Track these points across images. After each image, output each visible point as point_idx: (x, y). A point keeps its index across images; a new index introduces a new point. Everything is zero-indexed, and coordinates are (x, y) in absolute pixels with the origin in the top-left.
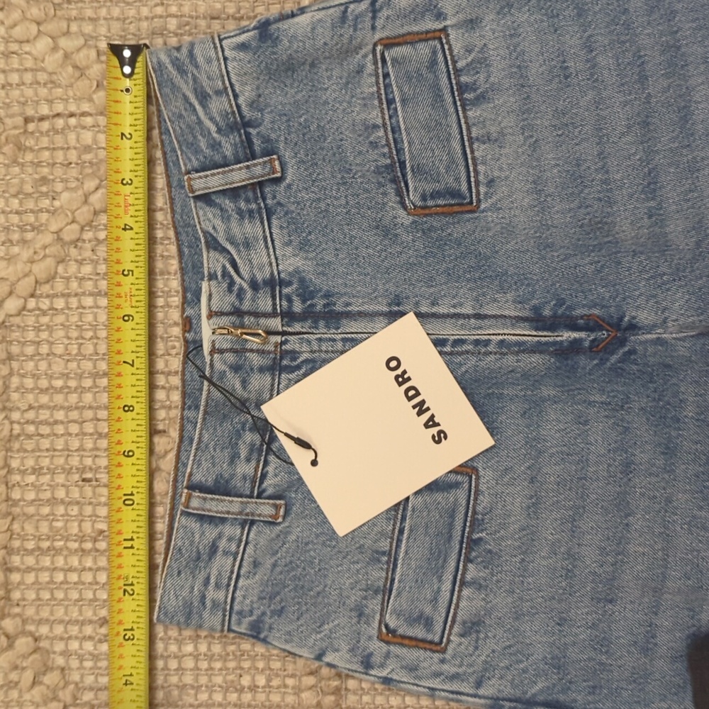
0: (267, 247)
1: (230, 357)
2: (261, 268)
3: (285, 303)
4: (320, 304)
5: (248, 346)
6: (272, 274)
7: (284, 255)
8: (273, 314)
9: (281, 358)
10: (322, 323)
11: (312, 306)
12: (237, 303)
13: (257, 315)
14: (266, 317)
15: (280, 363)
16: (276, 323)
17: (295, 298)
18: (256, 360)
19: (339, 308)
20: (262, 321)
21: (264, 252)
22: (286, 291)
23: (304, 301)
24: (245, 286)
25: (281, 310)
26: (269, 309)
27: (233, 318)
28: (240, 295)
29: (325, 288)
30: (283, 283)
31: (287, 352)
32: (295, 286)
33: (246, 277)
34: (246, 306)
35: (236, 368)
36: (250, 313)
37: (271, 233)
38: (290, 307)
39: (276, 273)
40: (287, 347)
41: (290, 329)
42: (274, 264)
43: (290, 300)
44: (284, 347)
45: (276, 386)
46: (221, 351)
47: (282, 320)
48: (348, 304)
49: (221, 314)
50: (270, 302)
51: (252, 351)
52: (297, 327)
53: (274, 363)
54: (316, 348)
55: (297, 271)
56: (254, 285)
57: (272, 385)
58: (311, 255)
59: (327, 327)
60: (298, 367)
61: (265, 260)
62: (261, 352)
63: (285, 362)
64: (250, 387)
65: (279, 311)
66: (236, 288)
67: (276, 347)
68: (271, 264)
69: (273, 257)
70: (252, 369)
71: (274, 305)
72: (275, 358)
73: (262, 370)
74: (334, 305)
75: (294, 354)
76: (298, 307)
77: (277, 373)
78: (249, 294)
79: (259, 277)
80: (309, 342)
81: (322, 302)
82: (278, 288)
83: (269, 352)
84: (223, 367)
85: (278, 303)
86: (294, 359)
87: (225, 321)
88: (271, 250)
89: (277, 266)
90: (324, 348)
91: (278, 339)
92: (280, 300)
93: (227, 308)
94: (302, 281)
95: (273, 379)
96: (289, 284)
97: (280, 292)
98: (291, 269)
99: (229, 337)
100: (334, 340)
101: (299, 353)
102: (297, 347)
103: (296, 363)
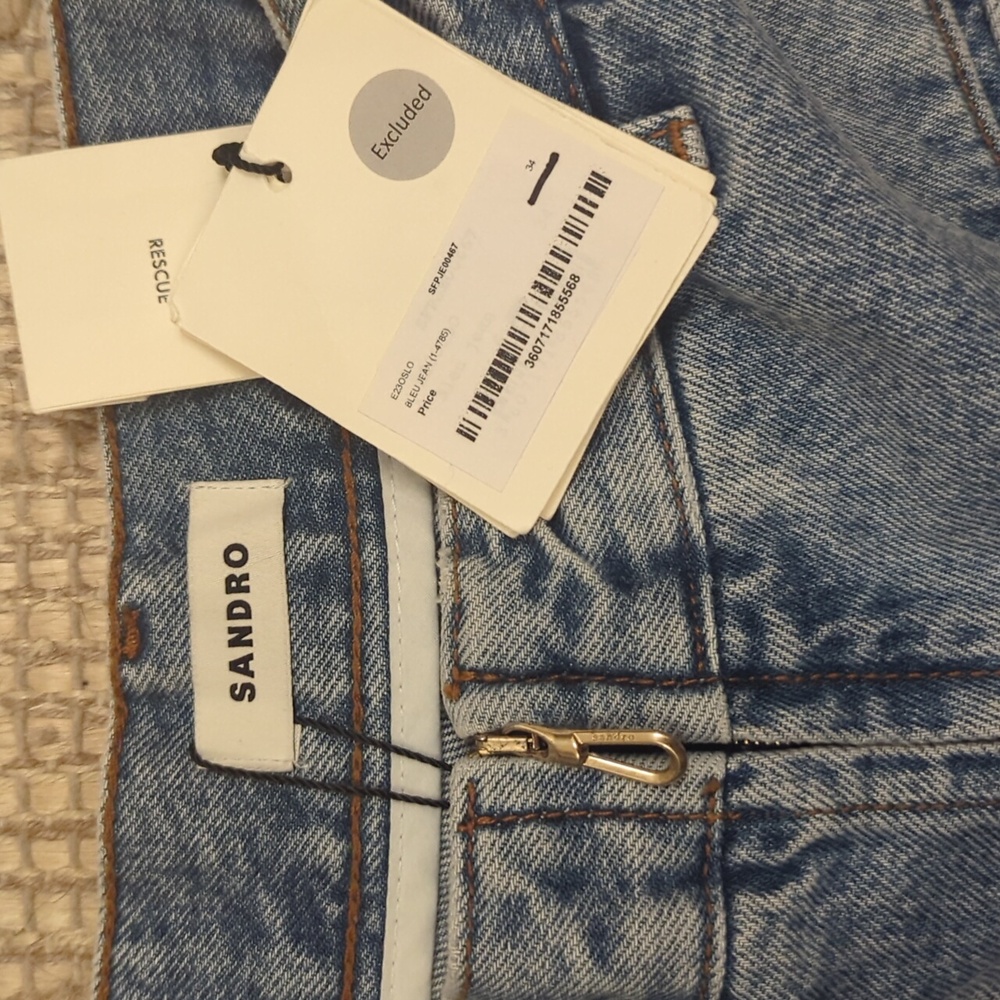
0: (663, 436)
1: (540, 843)
2: (642, 510)
3: (736, 637)
4: (865, 635)
5: (604, 797)
6: (684, 528)
7: (727, 462)
8: (695, 679)
9: (729, 839)
10: (875, 707)
11: (837, 642)
12: (557, 638)
13: (633, 681)
14: (669, 689)
15: (723, 859)
16: (708, 713)
17: (771, 615)
18: (637, 849)
19: (935, 648)
20: (656, 704)
21: (653, 456)
22: (739, 588)
23: (806, 627)
24: (588, 574)
25: (722, 662)
26: (679, 657)
27: (544, 695)
28: (570, 607)
29: (875, 577)
30: (723, 562)
31: (748, 814)
32: (768, 571)
33: (589, 543)
34: (591, 648)
35: (564, 884)
36: (606, 676)
37: (676, 384)
38: (756, 650)
39: (697, 527)
40: (750, 796)
41: (759, 735)
42: (690, 495)
43: (752, 623)
44: (737, 797)
45: (720, 941)
46: (503, 821)
47: (729, 702)
48: (971, 634)
49: (496, 677)
50: (680, 634)
51: (617, 813)
52: (790, 724)
53: (703, 858)
54: (855, 795)
55: (773, 519)
56: (620, 573)
57: (707, 940)
58: (821, 459)
59: (899, 719)
60: (792, 870)
61: (658, 481)
62: (653, 818)
63: (743, 853)
64: (624, 953)
65: (715, 666)
66: (553, 582)
67: (708, 795)
68: (678, 495)
69: (684, 470)
70: (623, 885)
71: (697, 641)
72: (705, 839)
73: (659, 885)
74: (921, 635)
75: (773, 822)
76: (785, 648)
77: (718, 891)
78: (602, 602)
79: (637, 544)
80: (828, 774)
81: (876, 627)
82: (706, 582)
83: (683, 818)
84: (519, 884)
85: (711, 635)
86: (778, 841)
87: (513, 703)
88: (679, 445)
89: (703, 499)
90: (883, 795)
91: (716, 766)
92: (719, 623)
93: (522, 656)
94: (790, 553)
95: (707, 917)
96: (745, 564)
97: (716, 593)
98: (751, 511)
99: (531, 765)
100: (919, 765)
101: (794, 816)
102: (787, 795)
103: (781, 857)
